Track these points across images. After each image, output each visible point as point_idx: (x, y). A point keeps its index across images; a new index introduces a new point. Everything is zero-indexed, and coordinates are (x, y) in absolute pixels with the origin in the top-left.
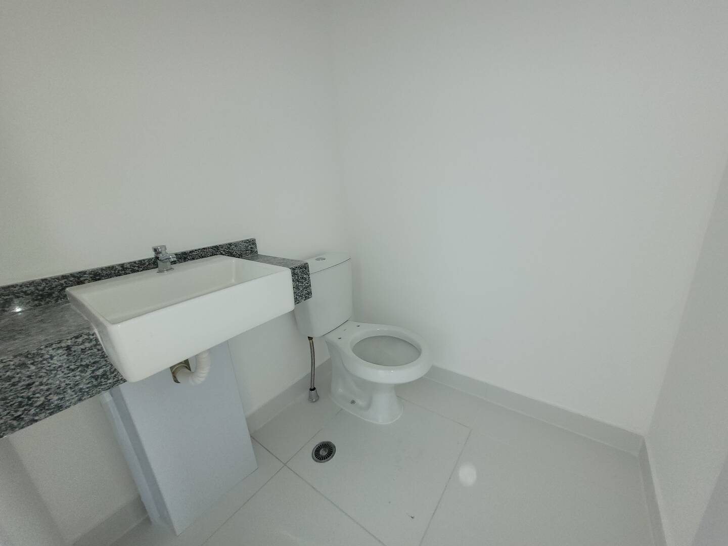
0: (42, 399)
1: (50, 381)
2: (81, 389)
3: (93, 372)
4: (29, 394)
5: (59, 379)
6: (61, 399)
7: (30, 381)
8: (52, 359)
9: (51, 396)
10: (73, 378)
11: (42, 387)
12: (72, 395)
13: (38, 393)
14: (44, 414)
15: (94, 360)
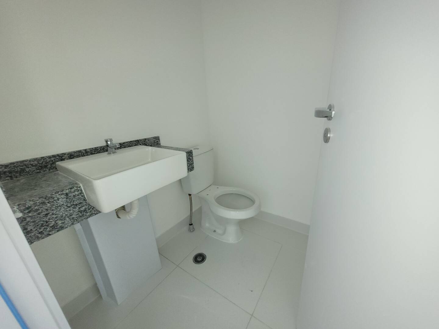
0: (53, 222)
1: (57, 213)
2: (73, 218)
3: (79, 208)
4: (47, 220)
5: (62, 212)
6: (63, 223)
7: (47, 212)
8: (58, 200)
9: (58, 221)
10: (69, 211)
11: (53, 216)
12: (69, 221)
13: (51, 219)
14: (54, 231)
15: (80, 202)
